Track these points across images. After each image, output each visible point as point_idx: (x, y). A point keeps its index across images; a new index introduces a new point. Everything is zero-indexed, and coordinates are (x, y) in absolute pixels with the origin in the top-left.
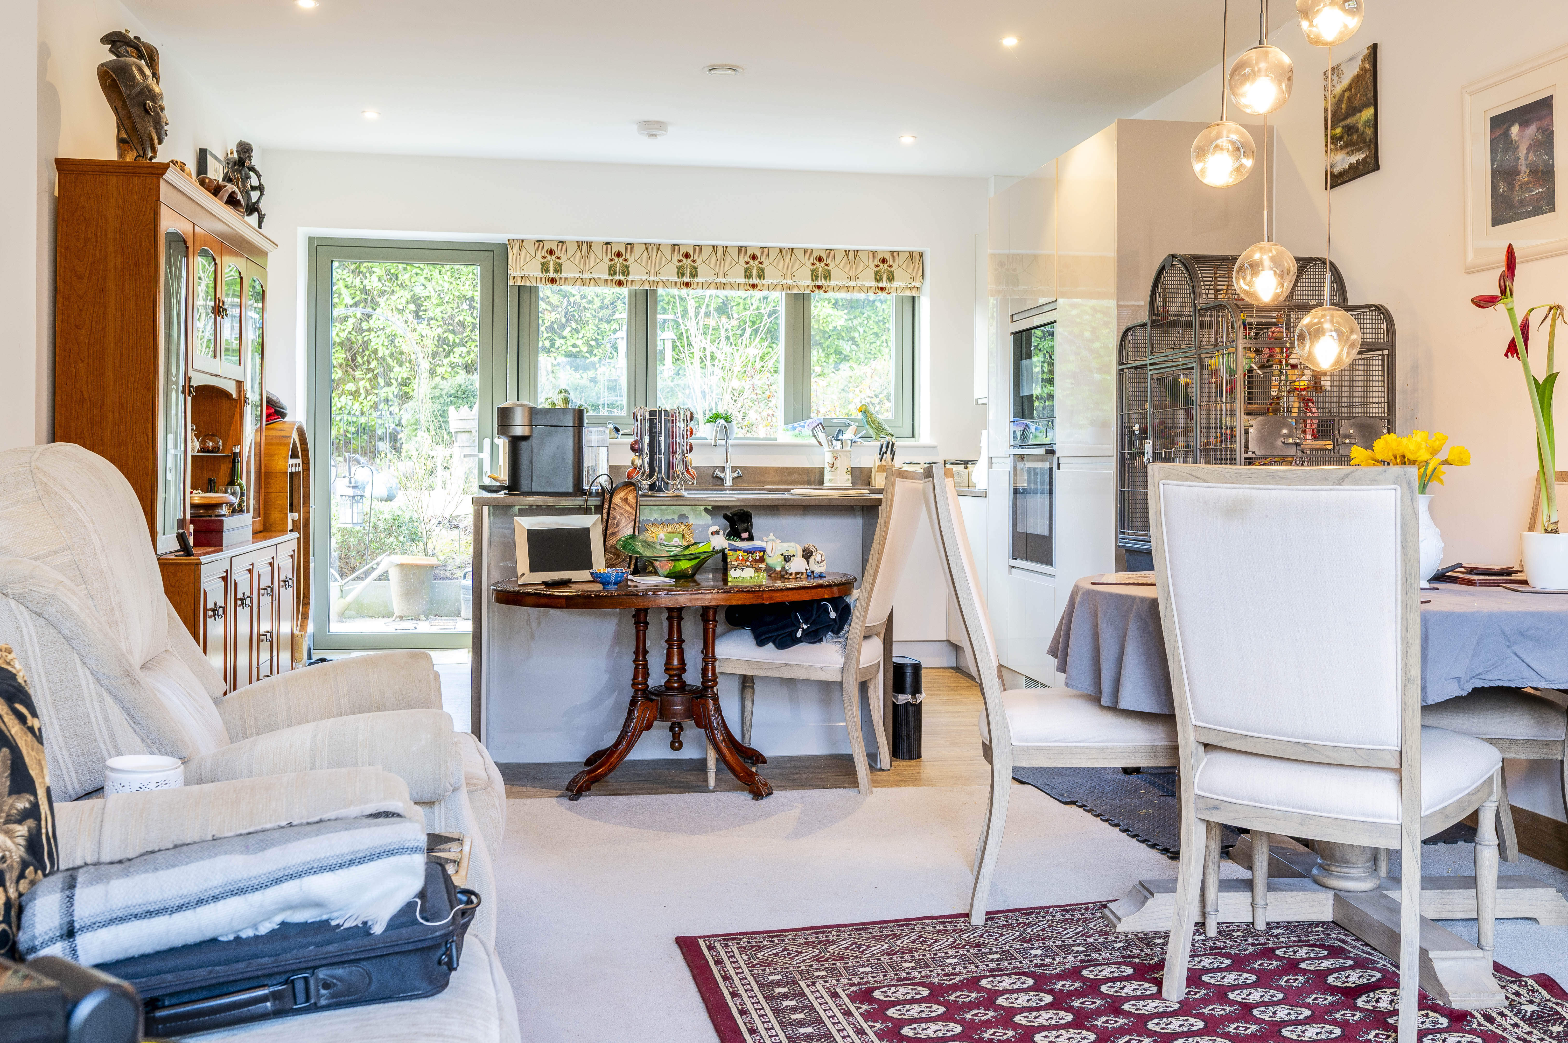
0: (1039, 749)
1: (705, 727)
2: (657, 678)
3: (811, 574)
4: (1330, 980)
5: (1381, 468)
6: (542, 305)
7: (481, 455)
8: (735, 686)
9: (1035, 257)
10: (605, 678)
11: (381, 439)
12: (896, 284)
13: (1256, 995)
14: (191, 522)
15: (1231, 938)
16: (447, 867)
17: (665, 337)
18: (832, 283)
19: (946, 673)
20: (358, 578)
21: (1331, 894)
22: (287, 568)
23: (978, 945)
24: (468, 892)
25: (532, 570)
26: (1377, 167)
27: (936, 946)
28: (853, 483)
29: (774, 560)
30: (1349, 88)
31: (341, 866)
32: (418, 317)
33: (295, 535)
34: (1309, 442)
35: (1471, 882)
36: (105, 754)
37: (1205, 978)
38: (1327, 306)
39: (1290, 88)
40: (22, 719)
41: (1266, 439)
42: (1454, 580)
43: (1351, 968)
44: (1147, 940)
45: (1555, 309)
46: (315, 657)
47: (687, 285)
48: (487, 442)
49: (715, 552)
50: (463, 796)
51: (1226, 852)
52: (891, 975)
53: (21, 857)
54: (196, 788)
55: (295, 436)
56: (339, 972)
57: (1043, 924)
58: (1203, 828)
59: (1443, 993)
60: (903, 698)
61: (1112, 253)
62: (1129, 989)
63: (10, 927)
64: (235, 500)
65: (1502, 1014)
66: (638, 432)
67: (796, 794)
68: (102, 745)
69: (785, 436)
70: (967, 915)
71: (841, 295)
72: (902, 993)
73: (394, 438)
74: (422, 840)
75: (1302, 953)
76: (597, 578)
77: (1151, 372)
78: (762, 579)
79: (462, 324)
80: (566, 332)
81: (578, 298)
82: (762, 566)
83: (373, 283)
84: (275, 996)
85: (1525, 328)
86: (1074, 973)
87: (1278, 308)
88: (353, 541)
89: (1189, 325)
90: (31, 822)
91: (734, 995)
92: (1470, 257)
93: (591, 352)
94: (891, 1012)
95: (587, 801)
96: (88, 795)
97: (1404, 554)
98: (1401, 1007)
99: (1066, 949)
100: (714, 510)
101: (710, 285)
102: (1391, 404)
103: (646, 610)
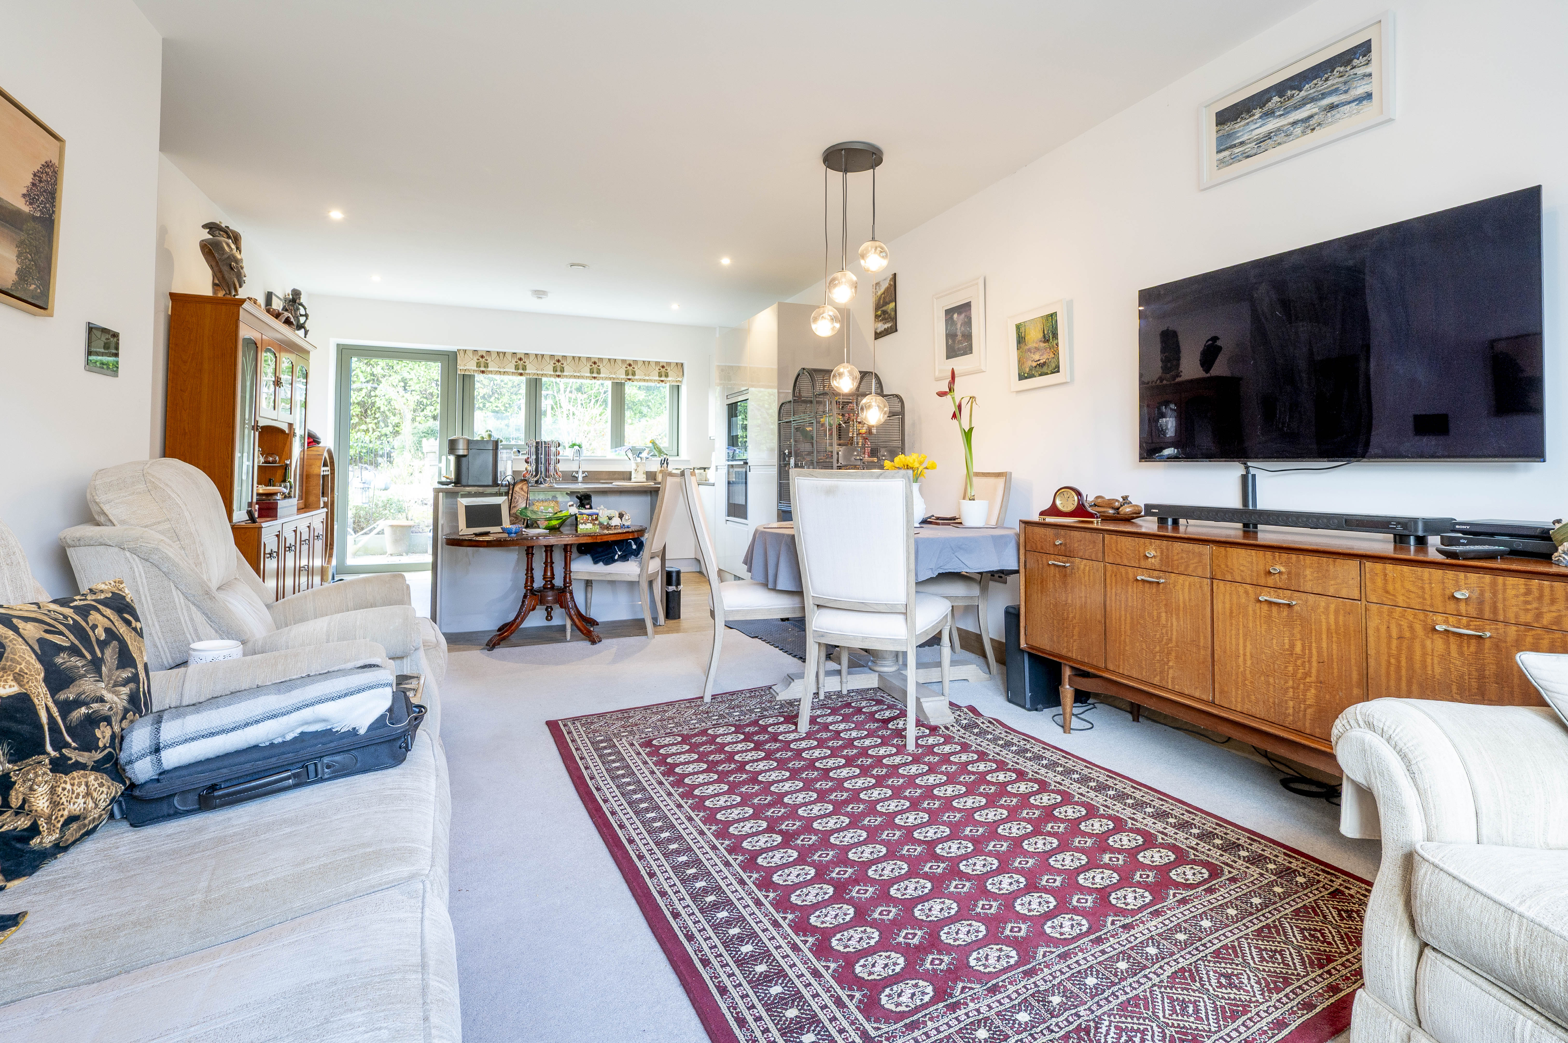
0: (738, 611)
1: (565, 608)
2: (538, 583)
3: (623, 526)
4: (876, 716)
5: (897, 470)
6: (477, 385)
7: (440, 465)
8: (582, 585)
9: (739, 367)
10: (510, 584)
11: (381, 456)
12: (669, 379)
13: (842, 726)
14: (257, 503)
15: (831, 699)
16: (408, 693)
17: (546, 404)
18: (636, 377)
19: (695, 575)
20: (366, 533)
21: (877, 674)
22: (319, 528)
23: (707, 713)
24: (420, 707)
25: (467, 527)
26: (896, 330)
27: (686, 715)
28: (647, 479)
29: (603, 519)
30: (884, 293)
31: (339, 697)
32: (405, 389)
33: (325, 510)
34: (866, 458)
35: (939, 664)
36: (191, 641)
37: (818, 720)
38: (873, 394)
39: (856, 291)
40: (128, 623)
41: (847, 456)
42: (930, 523)
43: (886, 709)
44: (791, 703)
45: (972, 398)
46: (336, 579)
47: (559, 376)
48: (444, 458)
49: (571, 516)
50: (421, 653)
51: (829, 657)
52: (662, 731)
53: (124, 707)
54: (249, 658)
55: (326, 454)
56: (337, 758)
57: (740, 699)
58: (817, 646)
59: (927, 718)
60: (671, 588)
61: (775, 366)
62: (782, 728)
63: (115, 750)
64: (286, 491)
65: (953, 726)
66: (529, 453)
67: (615, 641)
68: (188, 636)
69: (610, 454)
70: (702, 697)
71: (642, 384)
72: (668, 740)
73: (389, 455)
74: (392, 679)
75: (864, 704)
76: (504, 531)
77: (793, 424)
78: (597, 529)
79: (431, 394)
80: (492, 399)
81: (499, 382)
82: (597, 522)
83: (378, 370)
84: (295, 776)
85: (960, 407)
86: (755, 723)
87: (851, 395)
88: (362, 513)
89: (811, 402)
90: (132, 685)
91: (577, 749)
92: (937, 373)
93: (506, 410)
94: (662, 751)
95: (498, 651)
96: (178, 666)
97: (907, 511)
98: (908, 726)
99: (751, 711)
100: (572, 494)
101: (571, 377)
102: (903, 441)
103: (532, 547)
